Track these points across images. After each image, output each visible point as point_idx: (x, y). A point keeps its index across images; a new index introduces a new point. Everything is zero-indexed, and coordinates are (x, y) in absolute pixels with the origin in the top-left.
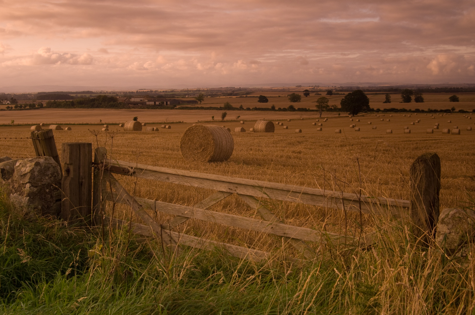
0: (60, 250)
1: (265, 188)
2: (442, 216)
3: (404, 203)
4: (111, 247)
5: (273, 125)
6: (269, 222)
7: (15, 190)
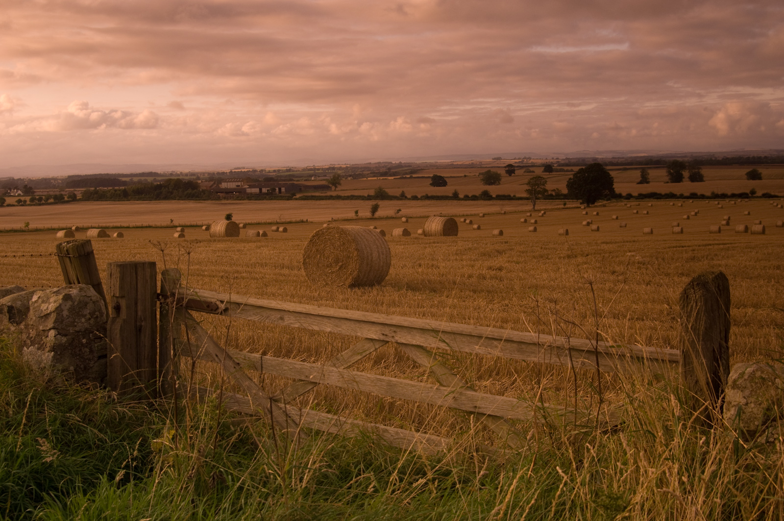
0: (106, 440)
1: (442, 332)
2: (733, 375)
3: (670, 354)
4: (189, 435)
5: (455, 223)
6: (449, 389)
7: (31, 342)
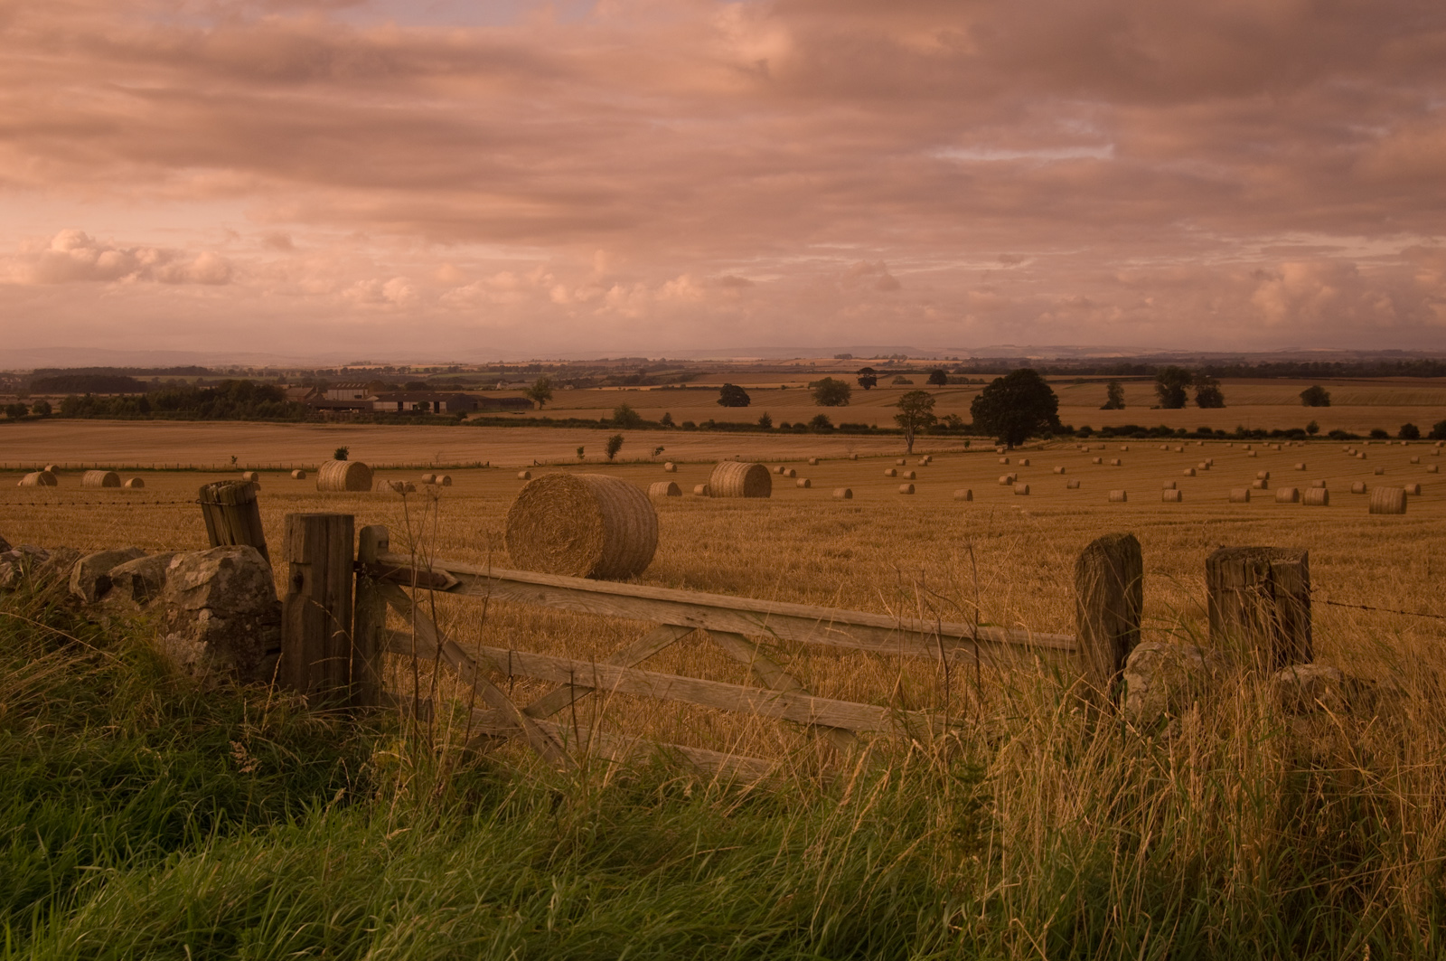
0: (296, 761)
2: (1133, 657)
3: (1063, 641)
5: (766, 474)
7: (170, 627)
